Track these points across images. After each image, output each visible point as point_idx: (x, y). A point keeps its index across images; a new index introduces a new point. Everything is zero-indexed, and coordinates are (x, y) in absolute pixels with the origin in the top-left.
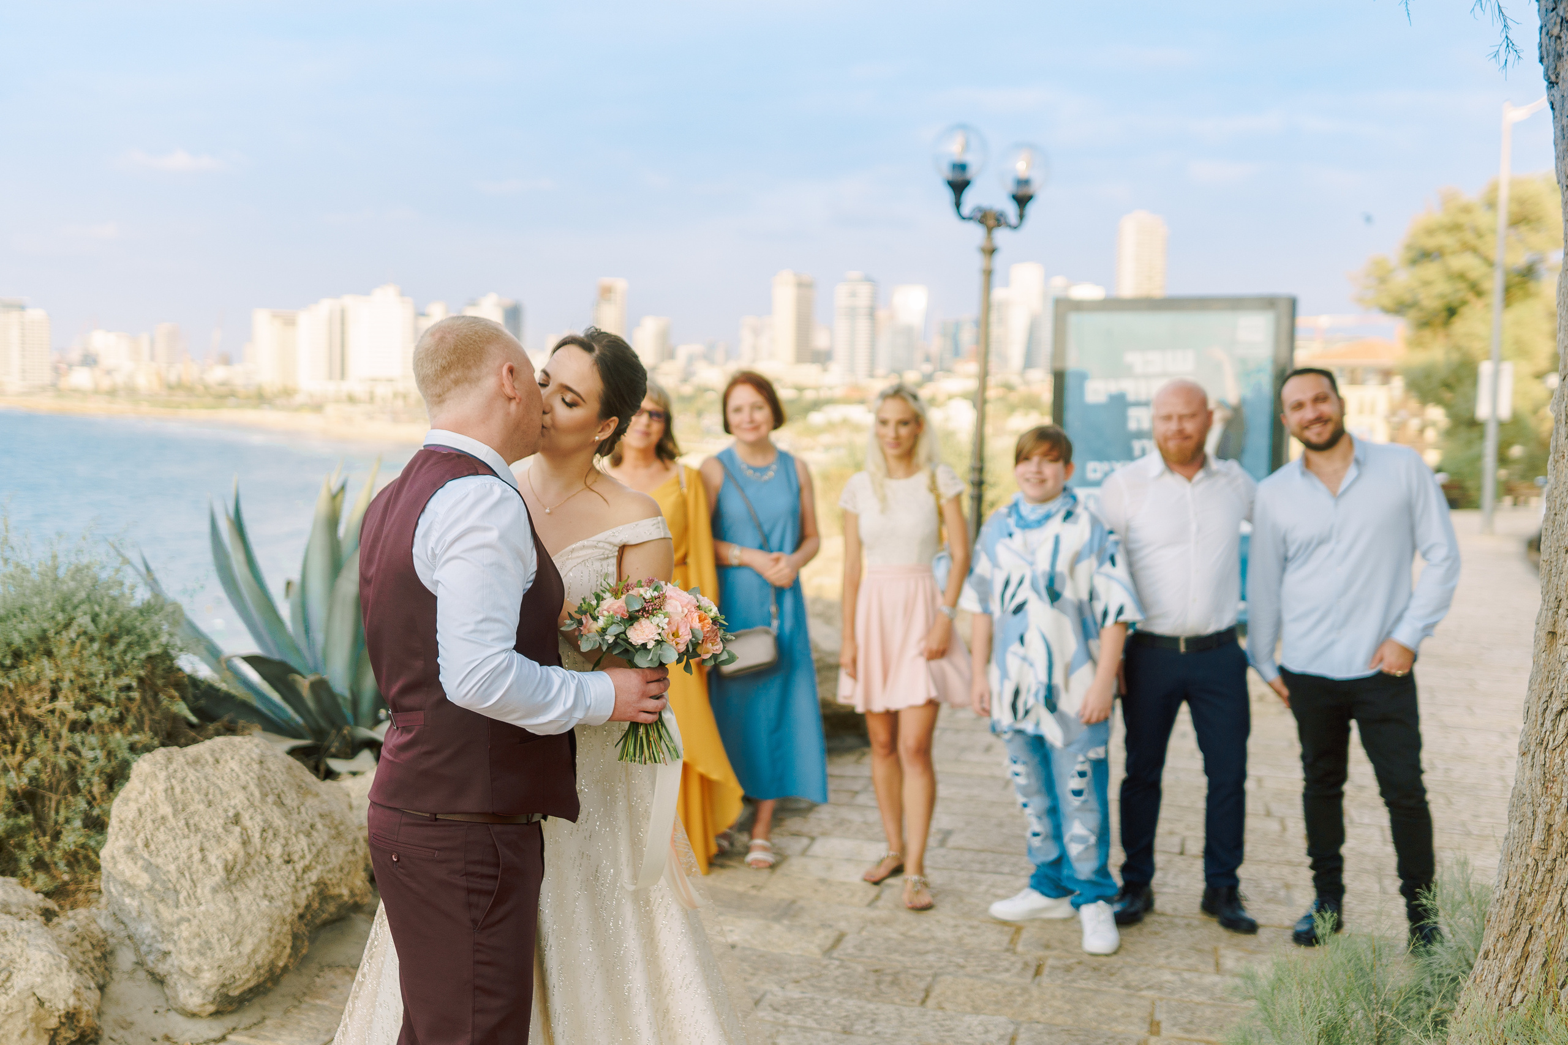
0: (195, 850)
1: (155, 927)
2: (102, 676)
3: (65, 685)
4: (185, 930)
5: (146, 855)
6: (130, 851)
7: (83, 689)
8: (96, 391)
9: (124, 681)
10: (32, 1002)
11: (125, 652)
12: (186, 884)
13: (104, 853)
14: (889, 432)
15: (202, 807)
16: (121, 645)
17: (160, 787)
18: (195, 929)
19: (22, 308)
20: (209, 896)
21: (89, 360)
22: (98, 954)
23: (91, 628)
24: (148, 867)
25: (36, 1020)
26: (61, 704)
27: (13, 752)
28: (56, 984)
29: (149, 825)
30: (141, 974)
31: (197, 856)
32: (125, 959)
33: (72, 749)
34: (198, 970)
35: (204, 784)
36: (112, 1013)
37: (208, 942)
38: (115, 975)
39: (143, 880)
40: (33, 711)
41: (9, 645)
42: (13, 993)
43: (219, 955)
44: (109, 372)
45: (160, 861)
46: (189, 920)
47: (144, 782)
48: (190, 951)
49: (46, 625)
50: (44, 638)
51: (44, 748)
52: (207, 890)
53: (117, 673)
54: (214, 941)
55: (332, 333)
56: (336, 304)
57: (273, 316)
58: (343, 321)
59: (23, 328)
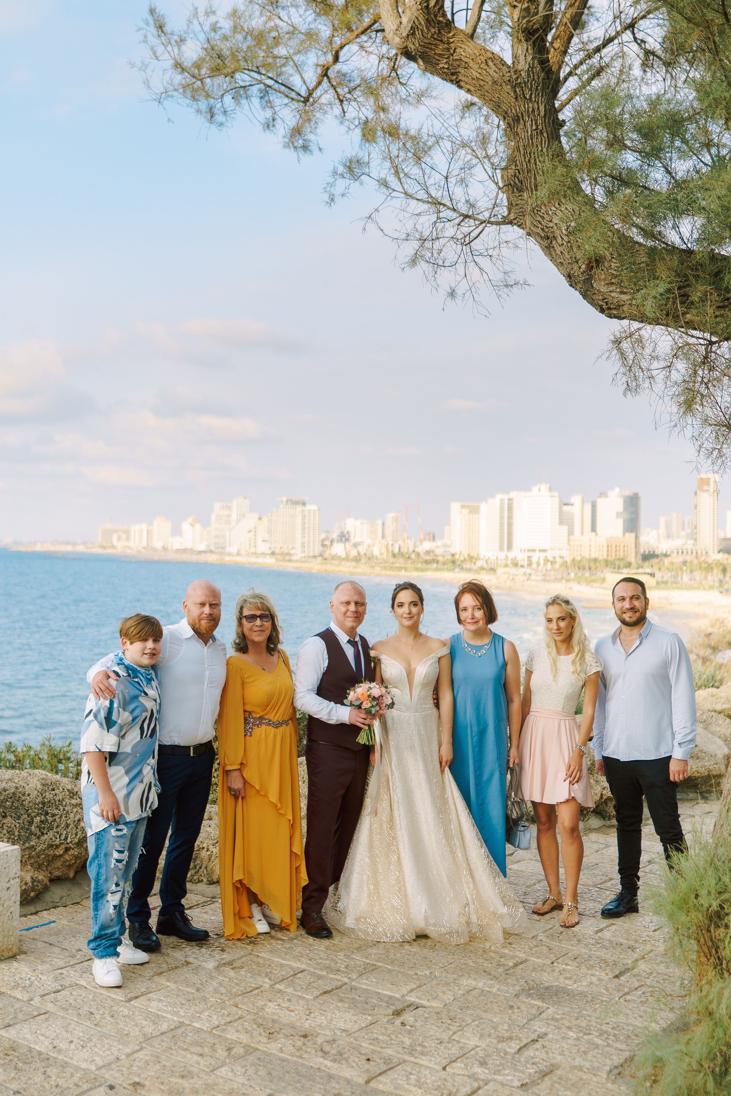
8: (347, 559)
14: (554, 625)
19: (304, 504)
21: (344, 537)
44: (355, 545)
55: (502, 518)
56: (506, 497)
57: (463, 507)
58: (510, 509)
59: (304, 517)
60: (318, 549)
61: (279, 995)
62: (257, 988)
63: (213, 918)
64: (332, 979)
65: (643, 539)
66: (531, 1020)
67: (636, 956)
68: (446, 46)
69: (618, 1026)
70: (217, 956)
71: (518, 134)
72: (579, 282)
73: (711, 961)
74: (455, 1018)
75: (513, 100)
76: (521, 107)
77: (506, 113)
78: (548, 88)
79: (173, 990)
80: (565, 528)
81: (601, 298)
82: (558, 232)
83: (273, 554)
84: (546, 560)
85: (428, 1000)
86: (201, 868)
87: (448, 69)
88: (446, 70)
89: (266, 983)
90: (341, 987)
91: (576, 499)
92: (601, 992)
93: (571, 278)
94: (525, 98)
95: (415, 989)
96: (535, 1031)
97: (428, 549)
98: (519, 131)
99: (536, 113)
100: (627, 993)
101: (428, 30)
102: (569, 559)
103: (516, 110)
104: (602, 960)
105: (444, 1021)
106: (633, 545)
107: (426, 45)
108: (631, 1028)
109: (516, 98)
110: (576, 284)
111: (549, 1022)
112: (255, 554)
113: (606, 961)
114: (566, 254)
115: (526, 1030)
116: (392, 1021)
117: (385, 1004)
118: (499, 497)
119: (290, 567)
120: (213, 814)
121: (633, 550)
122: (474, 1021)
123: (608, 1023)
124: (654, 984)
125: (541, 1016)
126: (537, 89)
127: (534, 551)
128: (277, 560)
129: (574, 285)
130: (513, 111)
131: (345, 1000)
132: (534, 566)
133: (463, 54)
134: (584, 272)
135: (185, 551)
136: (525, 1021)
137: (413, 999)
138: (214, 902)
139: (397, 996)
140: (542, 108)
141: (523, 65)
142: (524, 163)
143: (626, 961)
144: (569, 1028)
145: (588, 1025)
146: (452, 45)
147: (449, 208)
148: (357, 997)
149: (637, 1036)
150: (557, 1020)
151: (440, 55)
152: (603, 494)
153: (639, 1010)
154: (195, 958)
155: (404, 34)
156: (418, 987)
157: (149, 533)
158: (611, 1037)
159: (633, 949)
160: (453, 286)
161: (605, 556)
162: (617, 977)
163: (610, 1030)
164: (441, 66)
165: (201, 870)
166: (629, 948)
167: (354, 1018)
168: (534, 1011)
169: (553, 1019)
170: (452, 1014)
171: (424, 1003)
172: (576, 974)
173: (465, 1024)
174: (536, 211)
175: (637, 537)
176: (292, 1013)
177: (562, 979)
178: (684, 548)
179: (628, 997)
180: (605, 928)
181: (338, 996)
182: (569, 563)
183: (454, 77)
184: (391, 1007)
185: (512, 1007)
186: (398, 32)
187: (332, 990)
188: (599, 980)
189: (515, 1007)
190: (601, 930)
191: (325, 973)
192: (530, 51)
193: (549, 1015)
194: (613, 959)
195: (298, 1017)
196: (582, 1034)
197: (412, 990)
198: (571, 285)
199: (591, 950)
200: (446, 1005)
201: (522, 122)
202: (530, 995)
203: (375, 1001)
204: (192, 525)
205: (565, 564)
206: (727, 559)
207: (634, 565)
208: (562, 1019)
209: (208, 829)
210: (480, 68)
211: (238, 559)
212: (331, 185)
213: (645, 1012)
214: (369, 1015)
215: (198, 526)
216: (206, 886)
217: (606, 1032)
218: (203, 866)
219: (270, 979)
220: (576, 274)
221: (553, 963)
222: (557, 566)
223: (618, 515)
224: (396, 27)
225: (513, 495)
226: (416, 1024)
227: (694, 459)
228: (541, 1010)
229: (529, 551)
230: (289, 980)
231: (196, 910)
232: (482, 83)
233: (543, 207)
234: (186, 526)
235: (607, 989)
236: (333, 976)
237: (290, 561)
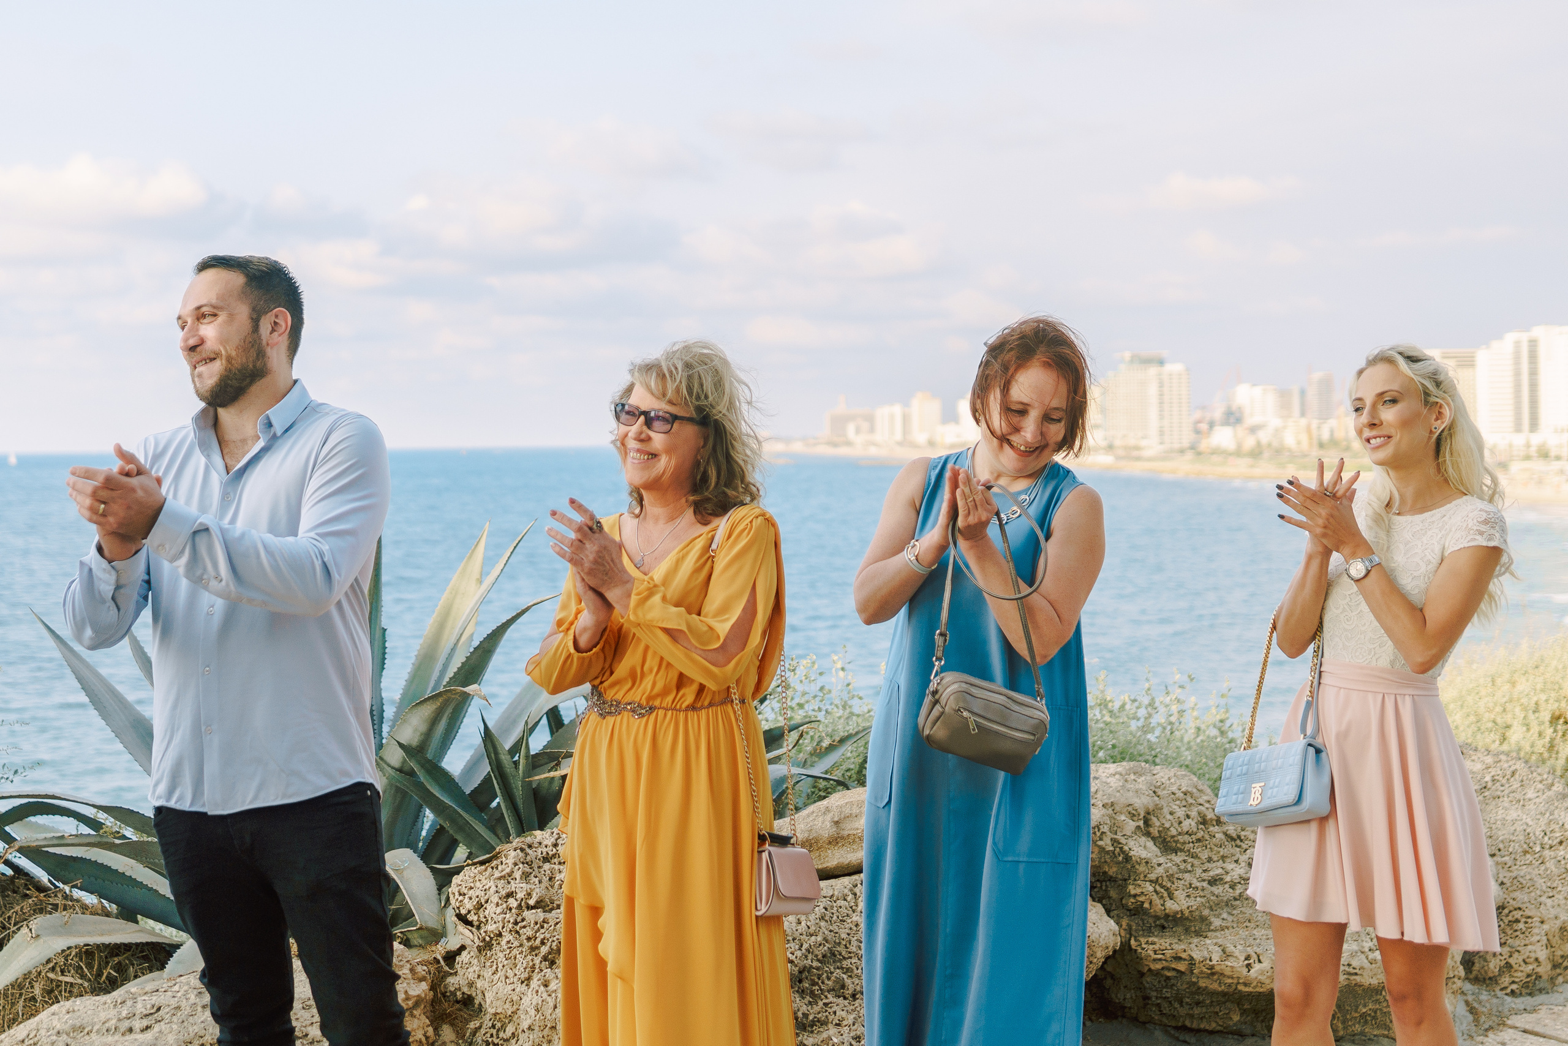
8: (1238, 453)
19: (1160, 362)
21: (1233, 417)
44: (1253, 430)
55: (1517, 374)
56: (1524, 337)
58: (1533, 357)
59: (1161, 385)
60: (1187, 438)
118: (1510, 338)
119: (1139, 469)
157: (906, 419)
225: (1538, 332)
237: (1138, 459)
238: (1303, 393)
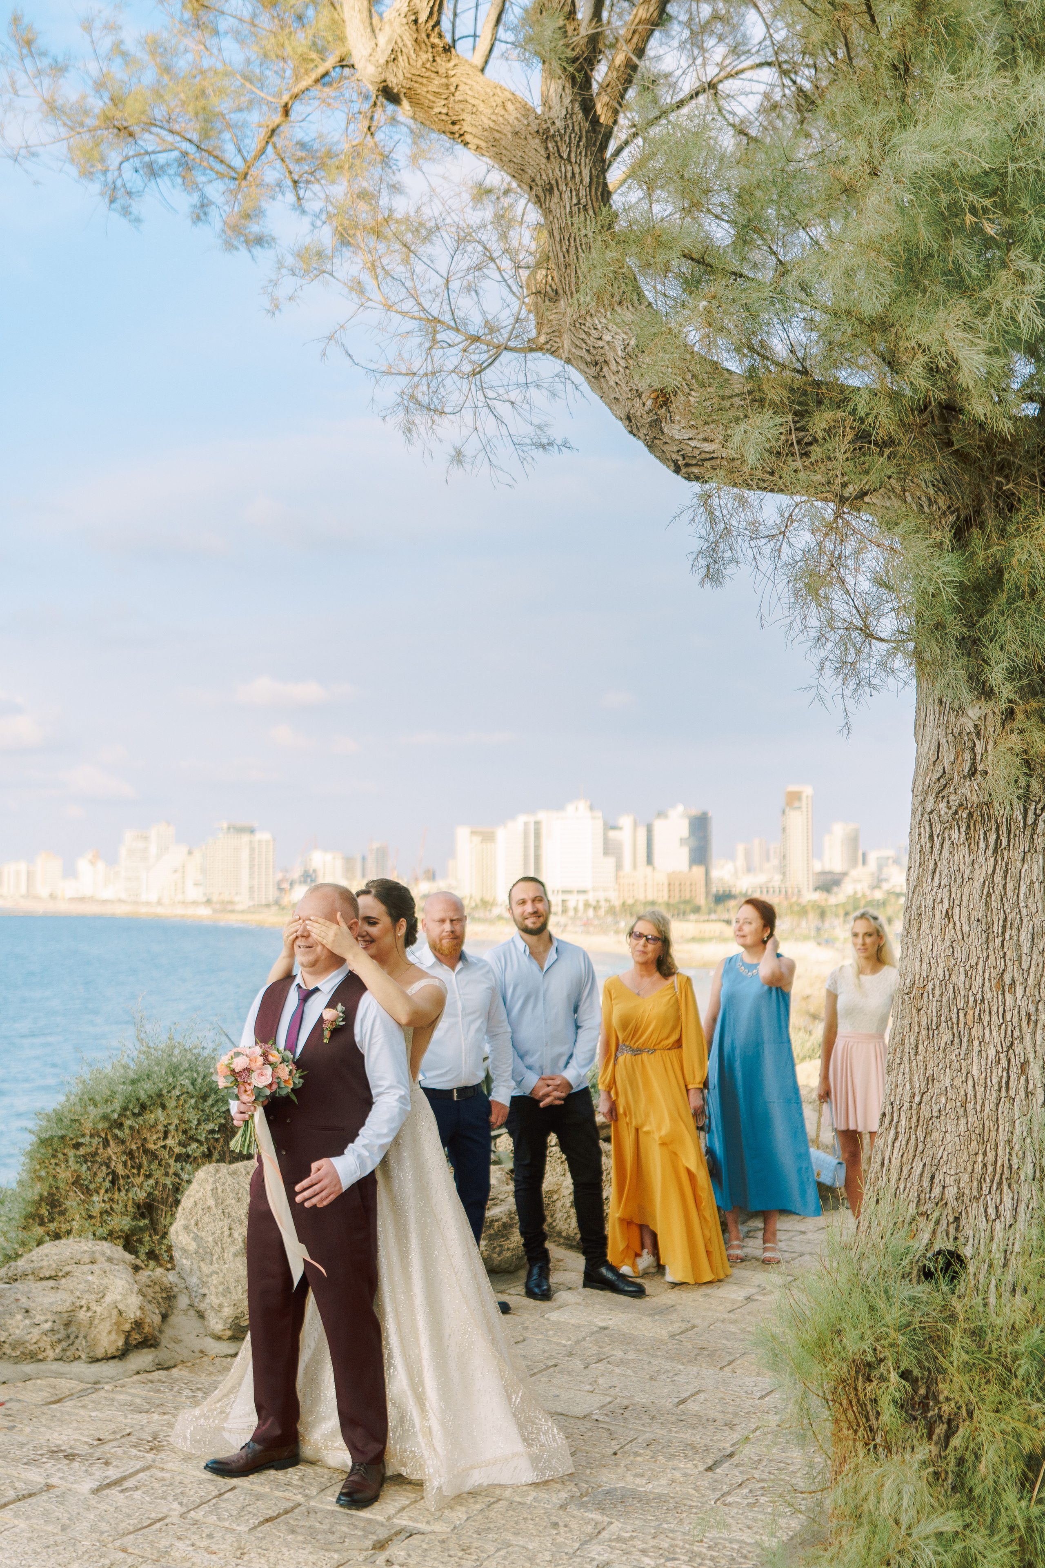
0: (226, 1229)
1: (198, 1278)
2: (196, 1122)
3: (172, 1128)
4: (215, 1280)
5: (195, 1231)
6: (186, 1227)
7: (185, 1132)
9: (210, 1126)
10: (115, 1312)
11: (213, 1106)
12: (219, 1250)
13: (172, 1230)
15: (233, 1201)
16: (210, 1101)
17: (209, 1187)
18: (221, 1279)
19: (252, 831)
20: (231, 1258)
21: (309, 878)
22: (164, 1295)
23: (191, 1088)
24: (196, 1238)
25: (118, 1324)
26: (170, 1142)
27: (139, 1175)
28: (129, 1301)
29: (200, 1212)
30: (192, 1313)
31: (227, 1233)
32: (183, 1301)
33: (176, 1174)
34: (221, 1306)
35: (237, 1186)
36: (169, 1332)
37: (228, 1288)
38: (175, 1311)
39: (193, 1246)
40: (152, 1147)
41: (138, 1100)
42: (104, 1305)
43: (235, 1297)
45: (203, 1234)
46: (217, 1273)
47: (200, 1185)
48: (217, 1293)
49: (161, 1086)
50: (160, 1095)
51: (158, 1174)
52: (230, 1255)
53: (207, 1120)
54: (232, 1288)
55: (526, 848)
56: (531, 819)
57: (473, 833)
58: (537, 835)
59: (252, 849)
60: (272, 894)
61: (194, 1529)
62: (159, 1520)
63: (93, 1414)
64: (278, 1498)
65: (715, 874)
66: (586, 1542)
67: (736, 1436)
68: (444, 80)
69: (716, 1544)
70: (97, 1473)
71: (550, 212)
72: (643, 426)
73: (860, 1434)
74: (469, 1548)
75: (544, 161)
76: (554, 171)
77: (533, 180)
78: (595, 145)
79: (23, 1531)
80: (611, 861)
81: (675, 449)
82: (612, 353)
83: (209, 902)
84: (587, 905)
85: (428, 1522)
86: (77, 1337)
87: (447, 114)
88: (444, 117)
89: (175, 1510)
90: (292, 1509)
91: (626, 822)
92: (688, 1494)
93: (630, 421)
94: (561, 157)
95: (408, 1506)
96: (593, 1560)
97: (426, 892)
98: (553, 206)
99: (578, 179)
100: (728, 1493)
101: (417, 56)
102: (617, 903)
103: (547, 176)
104: (688, 1445)
105: (452, 1553)
106: (703, 882)
107: (414, 78)
108: (736, 1546)
109: (548, 158)
110: (638, 429)
111: (614, 1544)
112: (183, 903)
113: (692, 1446)
114: (623, 385)
115: (578, 1560)
116: (372, 1559)
117: (360, 1533)
118: (522, 819)
119: (232, 920)
120: (97, 1255)
121: (703, 890)
122: (498, 1550)
123: (702, 1541)
124: (765, 1476)
125: (601, 1536)
126: (578, 146)
127: (569, 892)
128: (215, 911)
129: (635, 430)
130: (544, 177)
131: (299, 1530)
132: (571, 913)
133: (469, 92)
134: (651, 411)
135: (82, 899)
136: (577, 1545)
137: (404, 1523)
138: (97, 1390)
139: (380, 1518)
140: (586, 173)
141: (557, 112)
142: (561, 255)
143: (722, 1445)
144: (643, 1552)
145: (672, 1546)
146: (453, 80)
147: (449, 328)
148: (318, 1525)
149: (745, 1557)
150: (624, 1541)
151: (436, 93)
152: (662, 814)
153: (746, 1517)
154: (61, 1478)
155: (382, 61)
156: (412, 1503)
157: (30, 875)
158: (707, 1562)
159: (731, 1426)
160: (458, 444)
161: (666, 898)
162: (710, 1469)
163: (704, 1551)
164: (437, 110)
165: (78, 1341)
166: (726, 1425)
167: (312, 1558)
168: (589, 1529)
169: (619, 1539)
170: (465, 1541)
171: (422, 1526)
172: (650, 1469)
173: (485, 1555)
174: (578, 325)
175: (707, 873)
176: (213, 1557)
177: (629, 1478)
178: (770, 885)
179: (729, 1499)
180: (689, 1397)
181: (287, 1523)
182: (618, 909)
183: (456, 128)
184: (370, 1536)
185: (555, 1525)
186: (372, 58)
187: (279, 1515)
188: (685, 1475)
189: (561, 1524)
190: (683, 1401)
191: (267, 1490)
192: (567, 90)
193: (613, 1534)
194: (703, 1442)
195: (222, 1562)
196: (663, 1561)
197: (404, 1508)
198: (631, 432)
199: (670, 1431)
200: (455, 1528)
201: (556, 192)
202: (583, 1505)
203: (345, 1529)
204: (92, 863)
205: (611, 910)
206: (826, 900)
207: (704, 909)
208: (632, 1538)
209: (90, 1278)
210: (493, 113)
211: (160, 910)
212: (275, 283)
213: (755, 1520)
214: (336, 1551)
215: (101, 865)
216: (86, 1365)
217: (699, 1554)
218: (81, 1335)
219: (181, 1504)
220: (638, 414)
221: (615, 1454)
222: (602, 912)
223: (682, 841)
224: (369, 51)
225: (542, 816)
226: (409, 1561)
227: (815, 683)
228: (600, 1527)
229: (564, 892)
230: (211, 1503)
231: (68, 1404)
232: (498, 136)
233: (588, 318)
234: (83, 865)
235: (697, 1489)
236: (280, 1494)
237: (233, 911)
238: (364, 859)
